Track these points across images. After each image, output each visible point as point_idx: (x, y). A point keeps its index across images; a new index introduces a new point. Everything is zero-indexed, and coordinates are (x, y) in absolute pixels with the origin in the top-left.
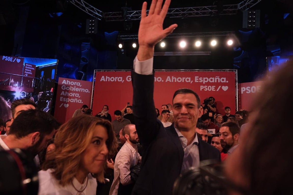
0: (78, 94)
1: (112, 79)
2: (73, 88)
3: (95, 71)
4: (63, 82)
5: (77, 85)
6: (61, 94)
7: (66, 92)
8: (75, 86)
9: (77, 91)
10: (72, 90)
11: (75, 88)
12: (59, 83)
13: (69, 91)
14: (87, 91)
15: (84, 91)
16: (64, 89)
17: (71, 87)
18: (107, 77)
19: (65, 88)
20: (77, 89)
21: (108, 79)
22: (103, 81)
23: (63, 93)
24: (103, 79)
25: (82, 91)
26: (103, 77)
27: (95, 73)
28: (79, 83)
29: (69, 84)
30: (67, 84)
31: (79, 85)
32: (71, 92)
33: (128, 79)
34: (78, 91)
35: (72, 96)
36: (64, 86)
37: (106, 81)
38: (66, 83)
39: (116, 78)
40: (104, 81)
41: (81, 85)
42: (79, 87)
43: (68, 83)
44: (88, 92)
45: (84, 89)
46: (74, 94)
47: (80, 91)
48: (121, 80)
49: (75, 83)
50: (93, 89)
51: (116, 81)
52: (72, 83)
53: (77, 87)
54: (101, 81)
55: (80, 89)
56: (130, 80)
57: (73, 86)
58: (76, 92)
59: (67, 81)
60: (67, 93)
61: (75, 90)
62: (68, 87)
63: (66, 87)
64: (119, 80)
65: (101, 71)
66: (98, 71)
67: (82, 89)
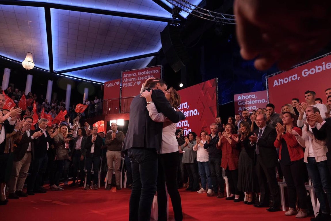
0: (255, 107)
1: (286, 80)
2: (249, 102)
3: (267, 78)
4: (239, 98)
5: (252, 97)
6: (239, 110)
7: (243, 107)
8: (250, 99)
9: (253, 103)
10: (248, 104)
11: (251, 101)
12: (235, 100)
13: (245, 106)
14: (263, 101)
15: (261, 102)
16: (241, 105)
17: (246, 101)
18: (279, 79)
19: (241, 103)
20: (253, 102)
21: (281, 82)
22: (276, 85)
23: (240, 109)
24: (276, 83)
25: (258, 102)
26: (276, 81)
27: (267, 80)
28: (254, 95)
29: (244, 98)
30: (242, 99)
31: (254, 97)
32: (248, 105)
33: (305, 74)
35: (249, 109)
36: (240, 102)
37: (280, 84)
38: (241, 99)
39: (290, 77)
40: (278, 85)
41: (256, 97)
42: (254, 99)
43: (243, 97)
44: (265, 102)
45: (260, 100)
46: (251, 107)
47: (256, 103)
48: (296, 78)
49: (250, 96)
50: (268, 97)
51: (290, 81)
52: (247, 97)
53: (252, 99)
54: (274, 86)
55: (256, 101)
56: (306, 74)
57: (249, 100)
58: (252, 105)
59: (242, 96)
60: (245, 108)
61: (251, 103)
62: (244, 102)
63: (242, 102)
64: (293, 79)
65: (272, 76)
66: (269, 77)
67: (258, 100)
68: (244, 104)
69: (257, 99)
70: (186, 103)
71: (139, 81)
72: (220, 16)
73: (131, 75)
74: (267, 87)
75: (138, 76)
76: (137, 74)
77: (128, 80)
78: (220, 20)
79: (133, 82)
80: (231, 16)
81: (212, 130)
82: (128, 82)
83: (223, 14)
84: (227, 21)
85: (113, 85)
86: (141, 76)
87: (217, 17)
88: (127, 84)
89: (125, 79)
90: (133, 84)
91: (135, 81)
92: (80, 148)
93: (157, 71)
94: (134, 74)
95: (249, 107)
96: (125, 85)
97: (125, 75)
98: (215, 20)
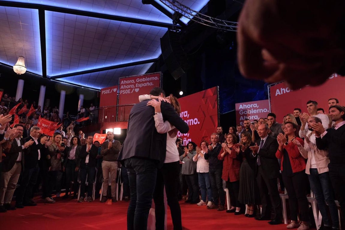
0: (257, 116)
1: (288, 89)
2: (250, 111)
3: (269, 86)
4: (240, 107)
5: (254, 106)
6: (240, 120)
7: (244, 116)
8: (252, 108)
9: (254, 113)
10: (250, 113)
11: (252, 111)
12: (236, 109)
13: (246, 115)
14: (265, 110)
15: (262, 112)
16: (242, 114)
17: (248, 110)
18: (281, 89)
19: (243, 113)
20: (255, 111)
21: (283, 91)
22: (278, 95)
23: (242, 118)
24: (278, 92)
25: (260, 112)
26: (278, 90)
27: (269, 89)
28: (256, 104)
29: (246, 108)
30: (244, 108)
31: (256, 106)
32: (249, 115)
34: (256, 112)
35: (250, 119)
36: (241, 111)
37: (282, 93)
38: (242, 108)
40: (280, 94)
41: (258, 106)
42: (256, 109)
43: (245, 106)
44: (267, 111)
45: (262, 110)
46: (252, 117)
47: (258, 112)
49: (252, 105)
50: (270, 107)
52: (249, 106)
53: (254, 109)
54: (276, 95)
55: (258, 110)
57: (250, 109)
58: (254, 114)
59: (244, 105)
61: (252, 113)
62: (246, 111)
63: (244, 111)
65: (274, 85)
66: (271, 86)
67: (260, 110)
68: (245, 114)
69: (259, 108)
70: (186, 112)
71: (137, 88)
72: (222, 23)
73: (129, 82)
74: (269, 96)
75: (136, 83)
76: (135, 81)
77: (126, 87)
78: (222, 27)
79: (131, 89)
80: (233, 23)
81: (212, 140)
82: (125, 89)
83: (225, 21)
84: (229, 28)
85: (110, 91)
86: (140, 83)
87: (218, 24)
88: (125, 91)
89: (122, 86)
90: (131, 91)
91: (133, 88)
92: (74, 158)
93: (156, 78)
94: (133, 81)
95: (250, 117)
96: (123, 92)
97: (122, 81)
98: (216, 27)
